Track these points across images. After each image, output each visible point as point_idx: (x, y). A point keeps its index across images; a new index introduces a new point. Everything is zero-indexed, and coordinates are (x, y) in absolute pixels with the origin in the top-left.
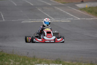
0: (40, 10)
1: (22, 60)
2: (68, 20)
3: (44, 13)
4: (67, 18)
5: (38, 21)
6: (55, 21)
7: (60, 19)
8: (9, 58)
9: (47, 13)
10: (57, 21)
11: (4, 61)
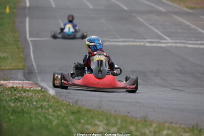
0: (141, 20)
1: (122, 123)
2: (200, 44)
3: (151, 27)
4: (198, 41)
5: (139, 44)
6: (173, 45)
7: (184, 41)
8: (92, 117)
9: (156, 28)
10: (178, 45)
11: (84, 124)
